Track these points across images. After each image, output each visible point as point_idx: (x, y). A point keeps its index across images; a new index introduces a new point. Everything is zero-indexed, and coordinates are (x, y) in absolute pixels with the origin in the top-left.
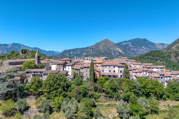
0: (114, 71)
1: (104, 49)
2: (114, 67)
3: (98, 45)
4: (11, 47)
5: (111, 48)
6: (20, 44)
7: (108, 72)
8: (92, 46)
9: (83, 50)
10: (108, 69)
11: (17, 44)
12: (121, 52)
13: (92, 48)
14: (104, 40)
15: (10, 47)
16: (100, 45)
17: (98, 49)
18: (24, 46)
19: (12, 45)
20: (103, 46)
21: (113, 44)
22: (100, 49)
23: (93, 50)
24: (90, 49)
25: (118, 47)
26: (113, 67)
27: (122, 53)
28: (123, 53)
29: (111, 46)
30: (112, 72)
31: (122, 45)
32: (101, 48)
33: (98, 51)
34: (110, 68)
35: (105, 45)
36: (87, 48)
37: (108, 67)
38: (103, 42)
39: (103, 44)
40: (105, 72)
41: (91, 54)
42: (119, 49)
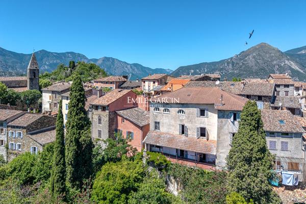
0: (203, 132)
1: (258, 63)
2: (202, 113)
3: (244, 55)
4: (102, 63)
5: (272, 61)
6: (114, 59)
7: (176, 131)
8: (231, 58)
9: (213, 66)
10: (175, 118)
11: (109, 58)
12: (297, 68)
13: (231, 62)
14: (257, 45)
15: (100, 63)
16: (248, 55)
17: (243, 63)
18: (119, 61)
19: (103, 60)
20: (254, 57)
21: (278, 54)
22: (248, 63)
23: (233, 65)
24: (228, 63)
25: (288, 60)
26: (196, 111)
27: (298, 71)
28: (302, 71)
29: (273, 56)
30: (193, 134)
31: (299, 55)
32: (251, 61)
33: (244, 68)
34: (183, 116)
35: (259, 55)
36: (222, 62)
37: (174, 111)
38: (254, 49)
39: (254, 54)
40: (163, 129)
41: (230, 73)
42: (292, 63)
